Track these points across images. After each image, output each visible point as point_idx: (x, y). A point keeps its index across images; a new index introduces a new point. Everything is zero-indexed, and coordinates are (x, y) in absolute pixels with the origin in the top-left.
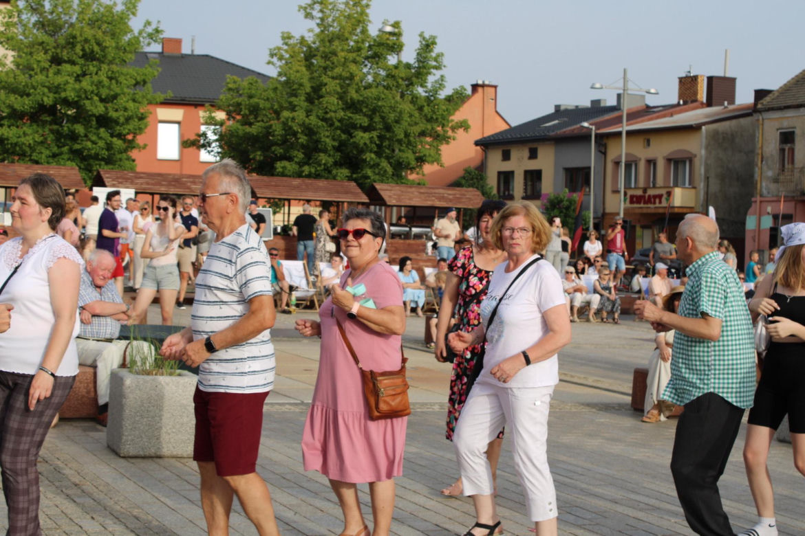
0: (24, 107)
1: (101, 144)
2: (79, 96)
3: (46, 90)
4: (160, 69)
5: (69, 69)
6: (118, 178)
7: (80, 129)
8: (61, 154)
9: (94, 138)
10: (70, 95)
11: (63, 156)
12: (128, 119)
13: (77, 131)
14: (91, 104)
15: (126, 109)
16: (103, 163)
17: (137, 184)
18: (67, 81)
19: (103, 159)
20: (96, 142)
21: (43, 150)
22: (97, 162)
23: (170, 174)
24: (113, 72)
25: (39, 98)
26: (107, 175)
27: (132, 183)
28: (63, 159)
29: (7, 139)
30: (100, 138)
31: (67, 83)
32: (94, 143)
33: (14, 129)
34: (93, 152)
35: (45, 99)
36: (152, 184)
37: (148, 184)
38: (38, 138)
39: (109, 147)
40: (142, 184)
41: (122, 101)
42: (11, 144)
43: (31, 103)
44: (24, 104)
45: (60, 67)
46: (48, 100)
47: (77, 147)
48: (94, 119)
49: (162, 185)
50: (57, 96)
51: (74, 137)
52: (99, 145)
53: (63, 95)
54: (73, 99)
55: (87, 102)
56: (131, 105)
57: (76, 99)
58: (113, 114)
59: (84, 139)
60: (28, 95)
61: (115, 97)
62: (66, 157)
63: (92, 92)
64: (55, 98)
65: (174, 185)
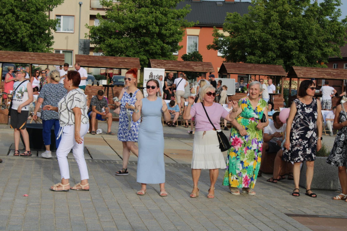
0: (120, 29)
1: (158, 47)
2: (147, 23)
3: (131, 21)
4: (191, 10)
5: (144, 10)
6: (158, 63)
7: (148, 39)
8: (140, 52)
9: (155, 44)
10: (143, 23)
11: (141, 53)
12: (172, 35)
13: (146, 41)
14: (152, 27)
15: (170, 29)
16: (161, 56)
18: (141, 16)
19: (159, 55)
20: (156, 45)
21: (132, 50)
22: (158, 56)
24: (166, 11)
25: (127, 24)
26: (152, 62)
28: (141, 54)
29: (113, 45)
30: (158, 44)
31: (141, 17)
32: (155, 46)
33: (117, 40)
34: (154, 51)
35: (130, 25)
38: (128, 44)
39: (162, 48)
40: (169, 66)
41: (169, 24)
42: (115, 47)
43: (124, 27)
44: (121, 27)
45: (140, 9)
46: (132, 26)
47: (147, 48)
48: (155, 35)
50: (136, 23)
51: (147, 44)
52: (157, 47)
53: (139, 23)
54: (143, 25)
55: (150, 26)
56: (173, 27)
57: (145, 25)
58: (163, 32)
59: (151, 44)
60: (123, 23)
61: (166, 24)
62: (142, 53)
63: (153, 21)
64: (136, 24)
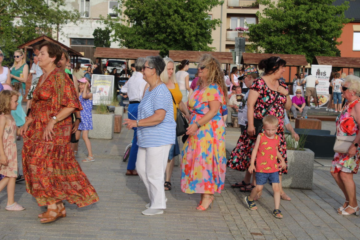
0: (281, 26)
1: (318, 43)
2: (307, 20)
3: (292, 18)
4: (349, 7)
5: (303, 7)
6: (324, 60)
7: (308, 36)
8: (299, 49)
9: (314, 40)
10: (303, 19)
11: (300, 50)
12: (332, 31)
13: (306, 37)
14: (313, 24)
15: (331, 26)
16: (319, 53)
17: (334, 63)
18: (302, 13)
19: (319, 51)
20: (316, 42)
21: (290, 47)
22: (316, 53)
23: (351, 58)
24: (325, 7)
25: (288, 22)
26: (319, 59)
27: (331, 62)
28: (299, 51)
29: (273, 42)
30: (318, 40)
31: (302, 14)
32: (314, 43)
33: (276, 37)
34: (314, 47)
35: (291, 22)
36: (342, 63)
37: (339, 63)
38: (288, 41)
39: (322, 45)
40: (336, 63)
41: (329, 21)
42: (275, 44)
43: (284, 24)
44: (281, 24)
45: (299, 6)
46: (293, 23)
47: (306, 45)
48: (315, 31)
49: (347, 63)
50: (297, 20)
51: (305, 40)
52: (317, 44)
53: (300, 20)
54: (305, 22)
55: (311, 23)
56: (333, 24)
57: (306, 22)
58: (324, 28)
59: (310, 41)
60: (283, 20)
61: (326, 20)
62: (301, 50)
63: (314, 18)
64: (296, 21)
65: (352, 63)
